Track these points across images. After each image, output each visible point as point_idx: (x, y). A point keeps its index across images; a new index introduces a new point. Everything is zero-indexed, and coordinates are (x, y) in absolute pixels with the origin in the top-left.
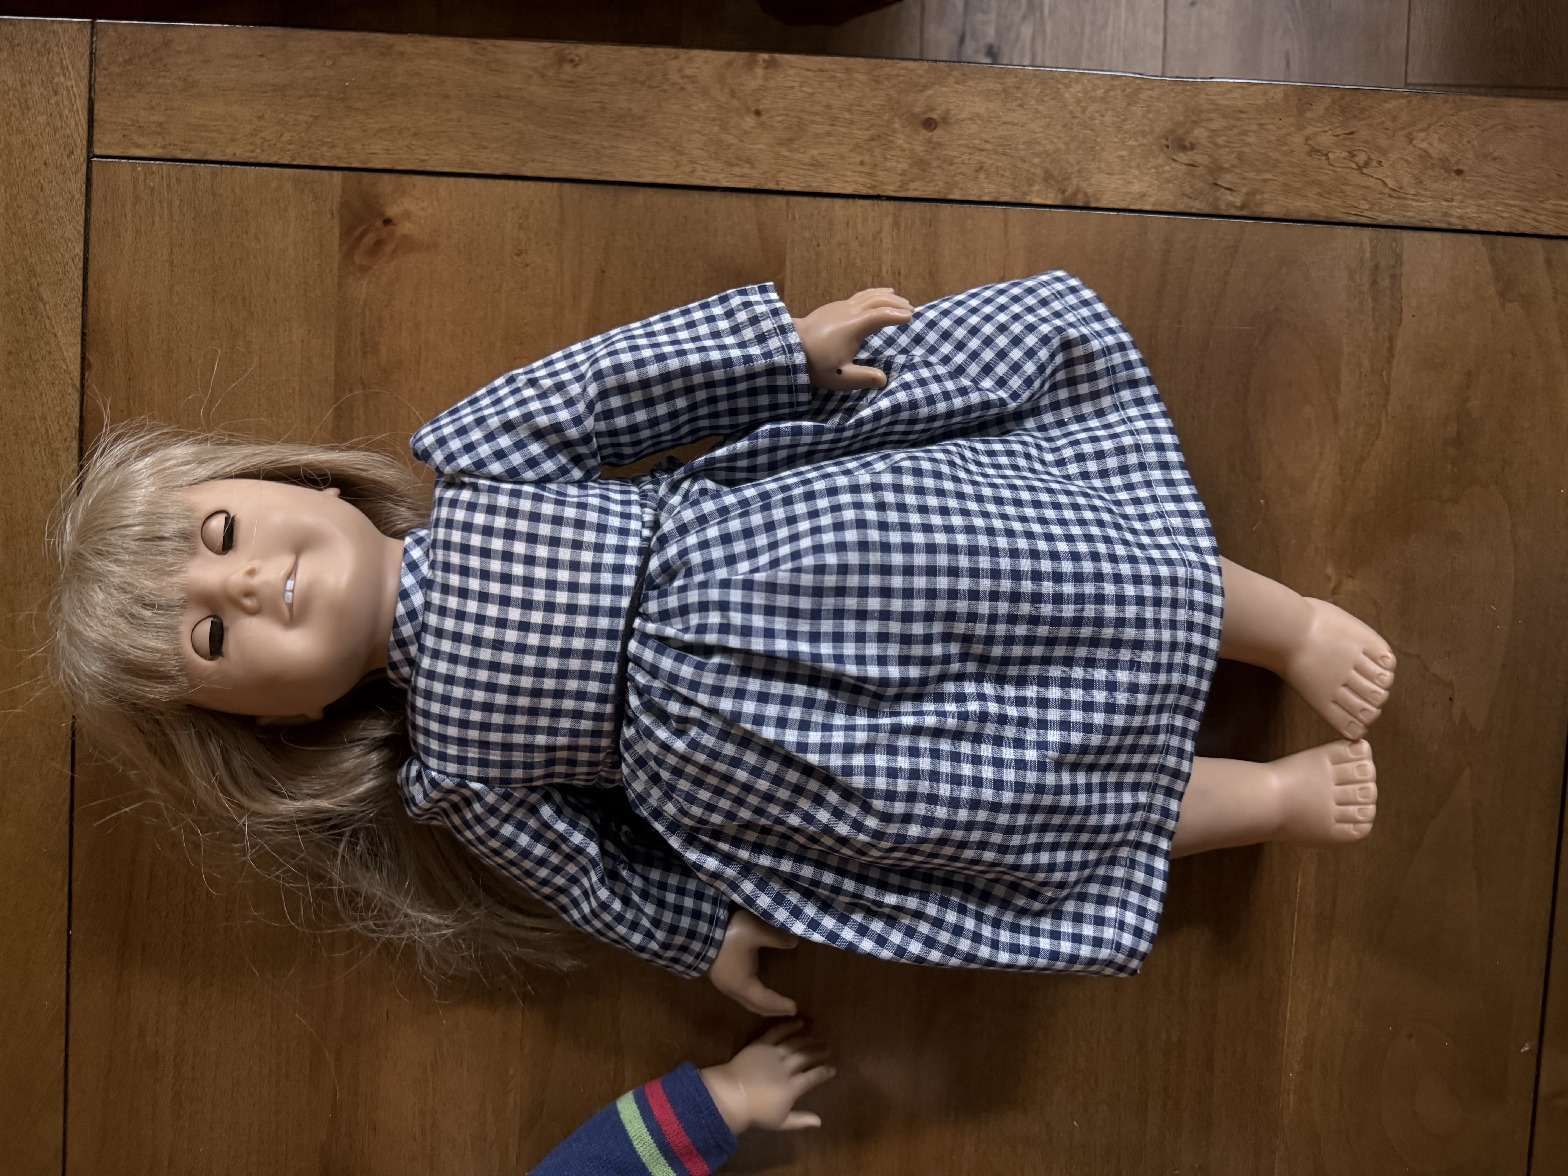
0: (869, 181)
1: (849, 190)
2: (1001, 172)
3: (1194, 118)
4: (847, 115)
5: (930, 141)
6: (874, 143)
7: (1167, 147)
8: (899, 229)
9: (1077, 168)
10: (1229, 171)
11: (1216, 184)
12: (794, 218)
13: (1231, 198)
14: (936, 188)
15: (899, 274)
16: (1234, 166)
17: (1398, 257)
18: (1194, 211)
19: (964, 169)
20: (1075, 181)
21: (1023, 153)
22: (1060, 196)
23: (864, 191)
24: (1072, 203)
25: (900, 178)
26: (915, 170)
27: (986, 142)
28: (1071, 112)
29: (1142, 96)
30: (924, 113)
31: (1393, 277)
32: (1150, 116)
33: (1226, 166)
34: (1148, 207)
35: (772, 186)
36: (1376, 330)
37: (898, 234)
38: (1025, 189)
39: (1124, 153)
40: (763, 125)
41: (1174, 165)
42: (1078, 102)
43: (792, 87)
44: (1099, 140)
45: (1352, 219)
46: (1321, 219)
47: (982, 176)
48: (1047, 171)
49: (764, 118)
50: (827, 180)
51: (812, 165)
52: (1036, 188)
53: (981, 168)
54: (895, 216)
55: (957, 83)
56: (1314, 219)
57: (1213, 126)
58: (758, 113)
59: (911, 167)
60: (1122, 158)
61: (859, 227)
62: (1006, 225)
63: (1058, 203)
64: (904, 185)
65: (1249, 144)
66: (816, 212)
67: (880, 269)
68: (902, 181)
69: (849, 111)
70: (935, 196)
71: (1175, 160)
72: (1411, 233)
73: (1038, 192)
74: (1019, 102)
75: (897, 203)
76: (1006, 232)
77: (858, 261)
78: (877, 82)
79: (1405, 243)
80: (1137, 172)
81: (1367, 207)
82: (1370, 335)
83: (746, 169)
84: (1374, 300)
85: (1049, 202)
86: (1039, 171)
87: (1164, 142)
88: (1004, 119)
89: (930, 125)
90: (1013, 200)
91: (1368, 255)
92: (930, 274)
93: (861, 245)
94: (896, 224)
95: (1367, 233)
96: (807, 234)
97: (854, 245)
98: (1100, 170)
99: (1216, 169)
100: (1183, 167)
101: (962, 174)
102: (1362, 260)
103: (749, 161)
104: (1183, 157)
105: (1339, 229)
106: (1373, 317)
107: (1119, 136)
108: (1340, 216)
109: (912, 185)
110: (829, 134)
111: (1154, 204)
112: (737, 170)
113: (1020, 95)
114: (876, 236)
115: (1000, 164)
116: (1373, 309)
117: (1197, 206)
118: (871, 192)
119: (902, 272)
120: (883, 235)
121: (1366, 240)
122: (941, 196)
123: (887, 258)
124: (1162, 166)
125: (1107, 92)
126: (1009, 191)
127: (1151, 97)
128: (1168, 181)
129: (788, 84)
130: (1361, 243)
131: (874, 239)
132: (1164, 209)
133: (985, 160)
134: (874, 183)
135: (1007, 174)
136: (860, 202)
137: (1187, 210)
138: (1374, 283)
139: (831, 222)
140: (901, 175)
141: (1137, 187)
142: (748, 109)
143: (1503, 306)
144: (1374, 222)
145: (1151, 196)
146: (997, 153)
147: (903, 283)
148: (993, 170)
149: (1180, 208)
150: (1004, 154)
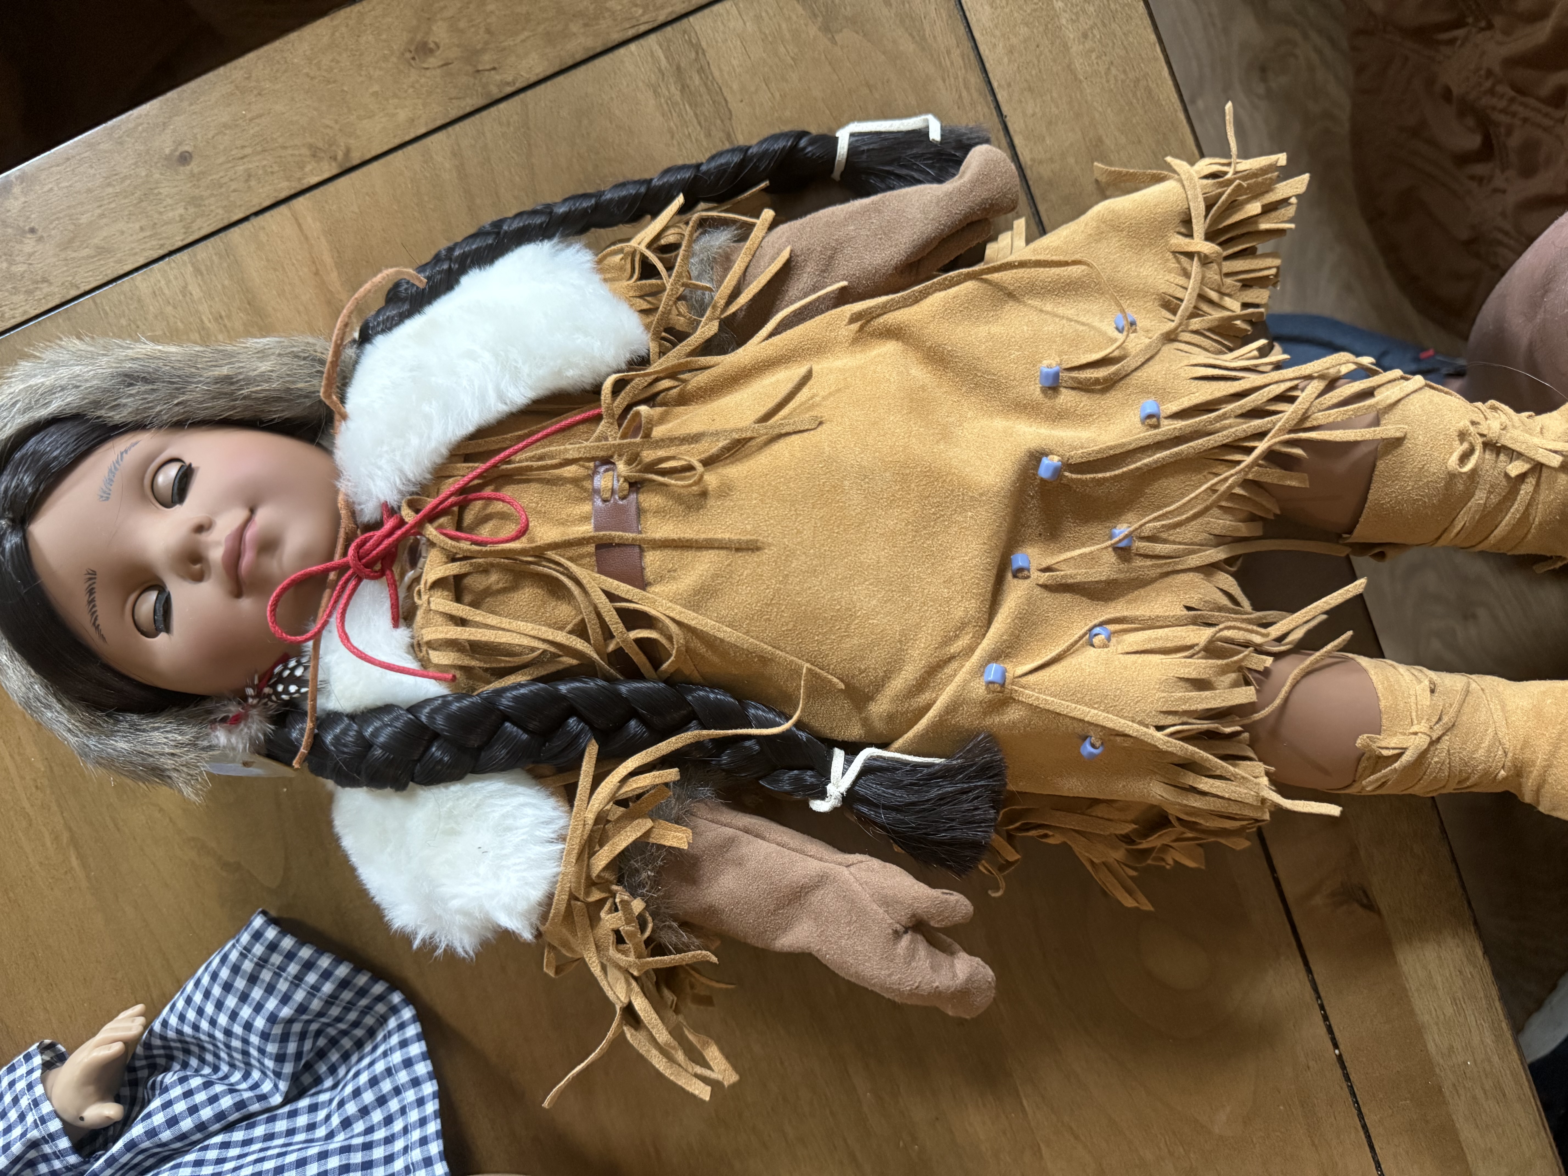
0: (154, 243)
1: (142, 261)
2: (269, 170)
3: (427, 15)
4: (110, 190)
5: (193, 175)
6: (144, 204)
7: (414, 58)
8: (202, 274)
9: (337, 127)
10: (483, 50)
11: (478, 71)
12: (106, 313)
13: (498, 78)
14: (219, 217)
15: (221, 317)
16: (486, 43)
17: (698, 48)
18: (468, 109)
19: (234, 185)
20: (342, 142)
21: (280, 140)
22: (334, 164)
23: (155, 255)
24: (349, 165)
25: (182, 224)
26: (192, 210)
27: (243, 147)
28: (307, 75)
29: (367, 21)
30: (175, 150)
31: (701, 70)
32: (384, 37)
33: (479, 47)
34: (423, 130)
35: (74, 293)
36: (709, 135)
37: (203, 280)
38: (299, 174)
39: (376, 88)
40: (40, 239)
41: (428, 73)
42: (310, 60)
43: (51, 190)
44: (346, 89)
45: (631, 33)
46: (598, 50)
47: (253, 183)
48: (310, 146)
49: (40, 233)
50: (119, 261)
51: (100, 254)
52: (308, 168)
53: (249, 176)
54: (193, 264)
55: (191, 104)
56: (591, 53)
57: (448, 13)
58: (32, 231)
59: (186, 209)
60: (375, 94)
61: (166, 291)
62: (296, 219)
63: (335, 171)
64: (187, 229)
65: (492, 12)
66: (122, 297)
67: (202, 321)
68: (184, 227)
69: (109, 185)
70: (221, 225)
71: (427, 69)
72: (699, 15)
73: (311, 171)
74: (255, 92)
75: (190, 250)
76: (300, 226)
77: (179, 324)
78: (121, 143)
79: (697, 28)
80: (396, 101)
81: (640, 11)
82: (705, 143)
83: (46, 289)
84: (690, 105)
85: (326, 175)
86: (304, 151)
87: (408, 55)
88: (249, 116)
89: (185, 159)
90: (293, 192)
91: (664, 63)
92: (249, 304)
93: (175, 308)
94: (198, 271)
95: (652, 38)
96: (123, 322)
97: (169, 310)
98: (360, 118)
99: (471, 55)
100: (439, 71)
101: (234, 191)
102: (660, 70)
103: (45, 280)
104: (432, 62)
105: (622, 51)
106: (699, 123)
107: (363, 73)
108: (617, 37)
109: (195, 226)
110: (102, 216)
111: (426, 124)
112: (38, 294)
113: (253, 84)
114: (184, 290)
115: (265, 162)
116: (696, 115)
117: (469, 104)
118: (162, 252)
119: (223, 314)
120: (190, 288)
121: (656, 47)
122: (226, 222)
123: (204, 308)
124: (417, 81)
125: (333, 34)
126: (285, 184)
127: (376, 17)
128: (429, 93)
129: (46, 188)
130: (652, 52)
131: (184, 296)
132: (439, 123)
133: (251, 166)
134: (161, 242)
135: (276, 168)
136: (155, 266)
137: (461, 113)
138: (684, 88)
139: (139, 300)
140: (181, 221)
141: (402, 115)
142: (24, 232)
143: (833, 41)
144: (655, 24)
145: (420, 117)
146: (259, 153)
147: (229, 324)
148: (261, 172)
149: (454, 114)
150: (264, 151)
